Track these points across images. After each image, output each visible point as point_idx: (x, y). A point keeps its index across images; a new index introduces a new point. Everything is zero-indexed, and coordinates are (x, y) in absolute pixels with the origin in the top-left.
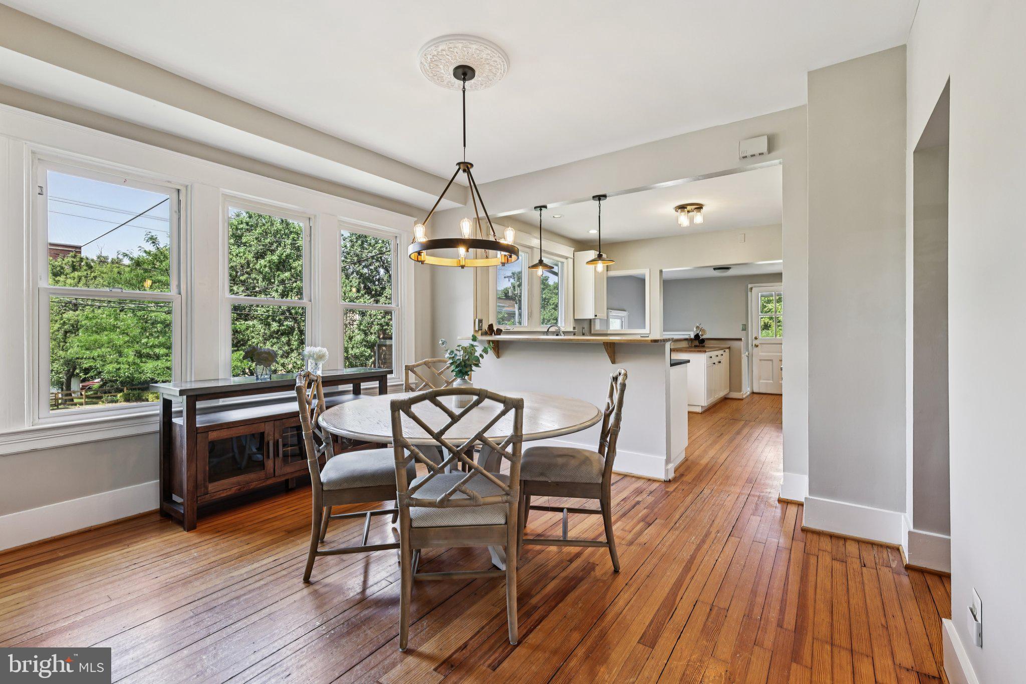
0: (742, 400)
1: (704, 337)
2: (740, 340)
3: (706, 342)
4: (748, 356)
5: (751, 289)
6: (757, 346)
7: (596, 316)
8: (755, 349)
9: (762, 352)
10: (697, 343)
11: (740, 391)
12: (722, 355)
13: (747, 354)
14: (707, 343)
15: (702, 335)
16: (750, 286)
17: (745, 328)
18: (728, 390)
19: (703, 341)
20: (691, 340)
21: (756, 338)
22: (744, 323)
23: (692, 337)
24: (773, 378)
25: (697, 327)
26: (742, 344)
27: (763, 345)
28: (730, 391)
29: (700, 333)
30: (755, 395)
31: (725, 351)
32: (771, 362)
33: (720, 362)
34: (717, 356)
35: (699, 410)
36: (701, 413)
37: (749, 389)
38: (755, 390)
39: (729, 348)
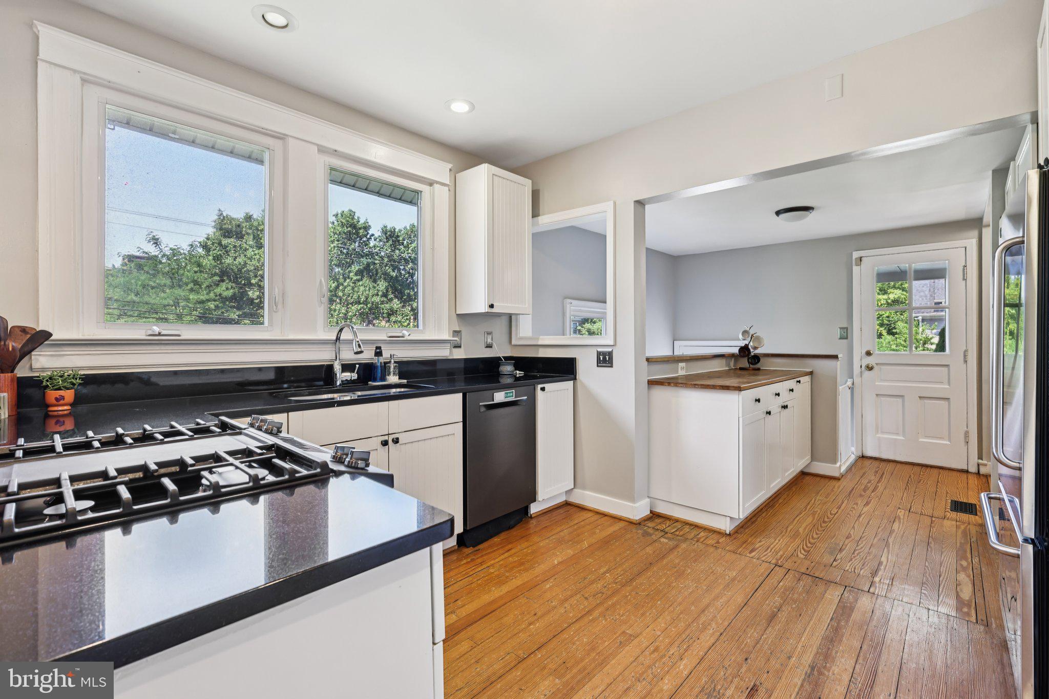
0: (837, 479)
1: (758, 351)
2: (835, 357)
3: (762, 360)
4: (851, 389)
5: (861, 259)
6: (870, 368)
7: (492, 306)
8: (867, 374)
9: (882, 380)
10: (744, 363)
11: (834, 460)
12: (792, 390)
13: (849, 383)
14: (765, 364)
15: (755, 348)
16: (856, 255)
17: (845, 334)
18: (809, 457)
19: (756, 359)
20: (732, 356)
21: (868, 353)
22: (845, 326)
23: (736, 351)
24: (904, 431)
25: (745, 333)
26: (838, 365)
27: (883, 367)
28: (813, 458)
29: (751, 344)
30: (867, 463)
31: (799, 382)
32: (900, 400)
33: (785, 407)
34: (778, 395)
35: (726, 526)
36: (730, 535)
37: (853, 449)
38: (870, 453)
39: (811, 373)
